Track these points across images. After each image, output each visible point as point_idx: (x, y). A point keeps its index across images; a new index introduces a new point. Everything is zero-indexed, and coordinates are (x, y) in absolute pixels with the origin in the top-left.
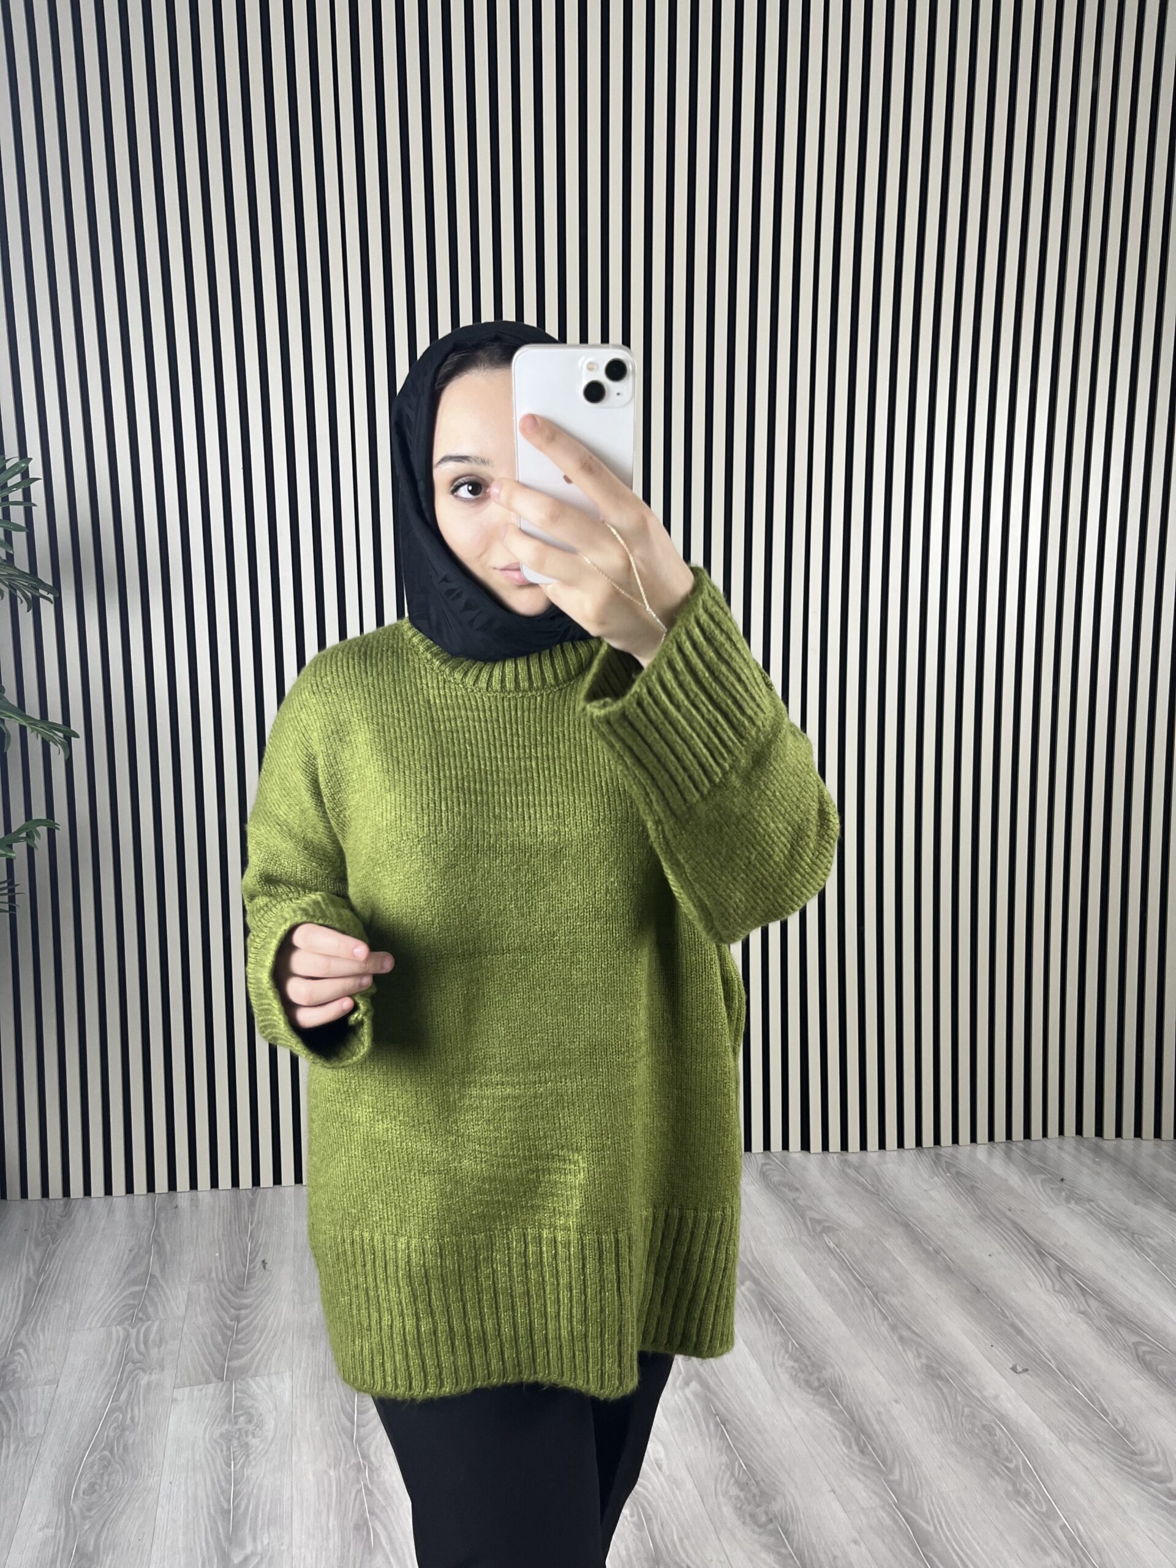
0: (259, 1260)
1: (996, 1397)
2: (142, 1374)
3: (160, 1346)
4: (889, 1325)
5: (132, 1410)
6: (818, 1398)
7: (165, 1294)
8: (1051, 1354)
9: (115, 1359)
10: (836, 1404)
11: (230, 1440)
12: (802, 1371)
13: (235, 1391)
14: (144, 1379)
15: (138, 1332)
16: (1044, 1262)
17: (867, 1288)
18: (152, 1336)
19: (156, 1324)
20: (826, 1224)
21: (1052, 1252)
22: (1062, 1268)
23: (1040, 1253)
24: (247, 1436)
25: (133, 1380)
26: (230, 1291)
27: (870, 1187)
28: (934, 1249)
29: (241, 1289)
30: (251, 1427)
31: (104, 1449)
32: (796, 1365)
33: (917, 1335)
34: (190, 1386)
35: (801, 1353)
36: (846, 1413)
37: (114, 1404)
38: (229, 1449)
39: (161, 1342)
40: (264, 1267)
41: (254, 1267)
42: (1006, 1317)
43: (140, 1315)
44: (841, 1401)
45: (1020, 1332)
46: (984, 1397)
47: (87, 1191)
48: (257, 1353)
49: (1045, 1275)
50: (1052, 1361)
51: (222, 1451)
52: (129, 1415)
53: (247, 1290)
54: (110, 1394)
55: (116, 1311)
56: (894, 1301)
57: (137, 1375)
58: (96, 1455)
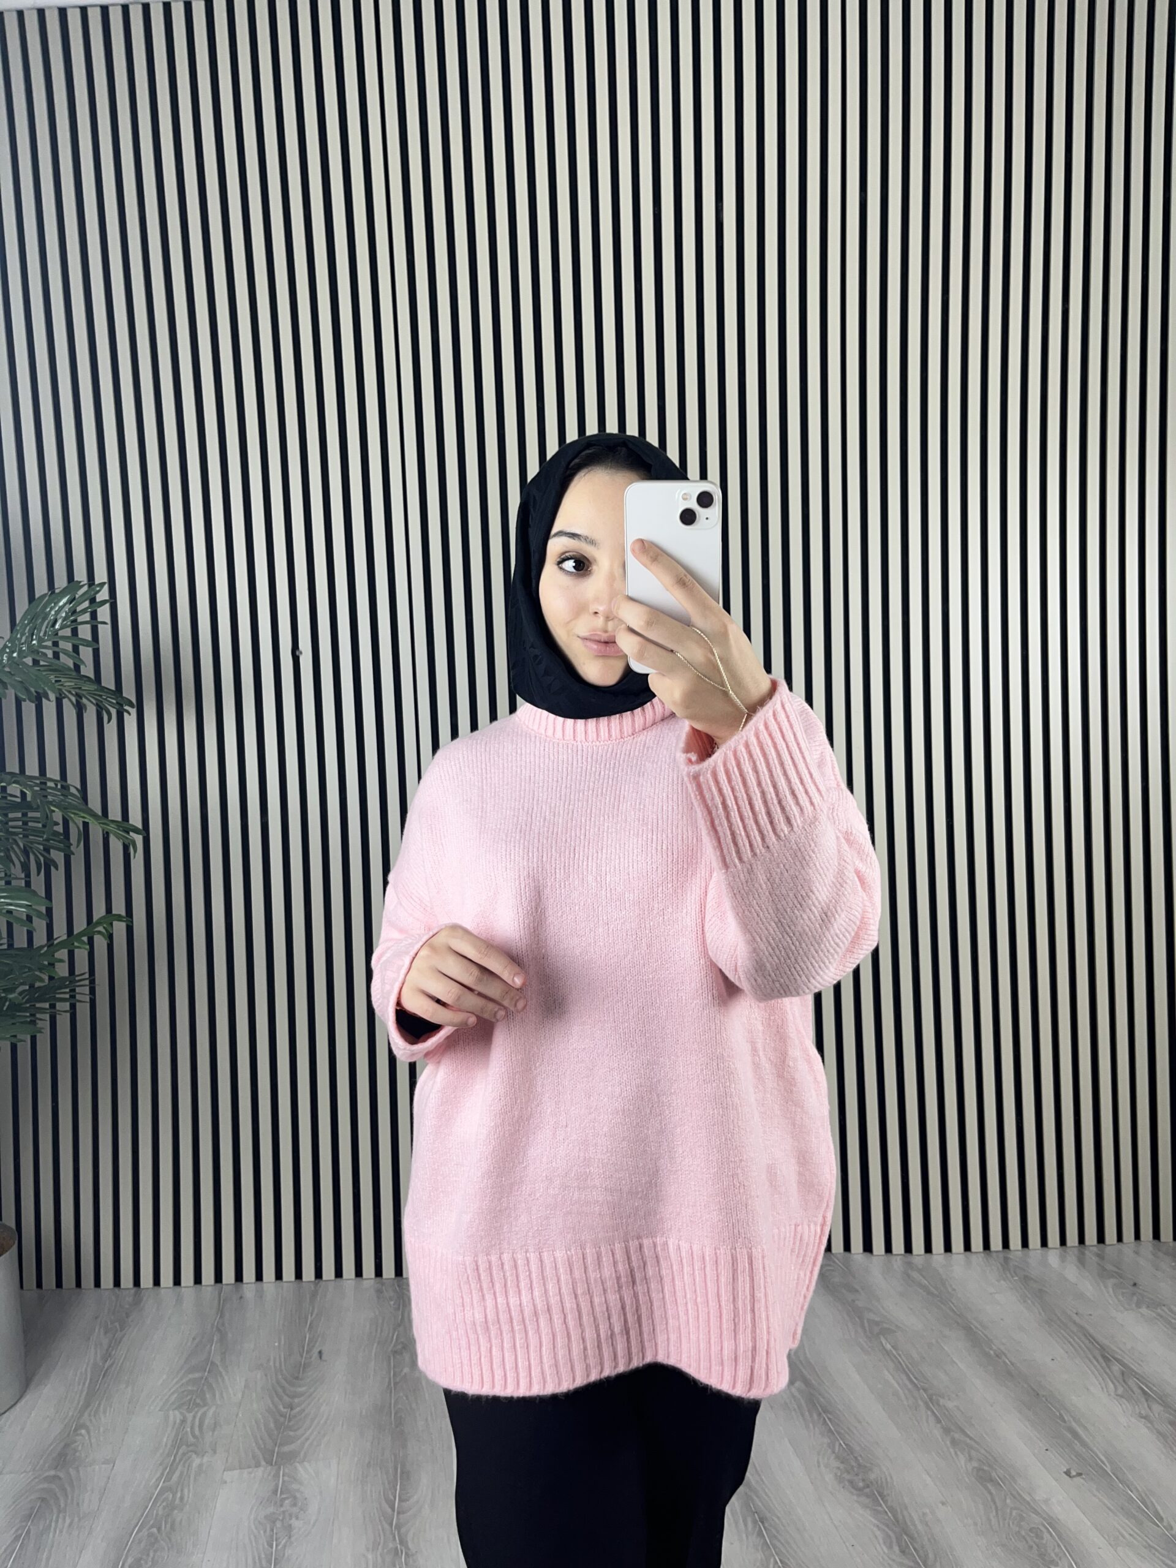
0: (315, 1351)
1: (1046, 1501)
2: (194, 1456)
3: (214, 1431)
4: (943, 1427)
5: (182, 1491)
6: (863, 1499)
7: (223, 1379)
8: (1106, 1458)
9: (170, 1442)
10: (881, 1505)
11: (274, 1522)
12: (849, 1473)
13: (283, 1476)
14: (196, 1461)
15: (194, 1417)
16: (1109, 1367)
17: (921, 1391)
18: (207, 1422)
19: (213, 1409)
20: (885, 1325)
21: (1116, 1356)
22: (1127, 1373)
23: (1104, 1357)
24: (290, 1519)
25: (184, 1464)
26: (285, 1380)
27: (932, 1289)
28: (995, 1353)
29: (297, 1378)
30: (295, 1510)
31: (152, 1526)
32: (842, 1466)
33: (971, 1438)
34: (240, 1468)
35: (848, 1455)
36: (890, 1514)
37: (167, 1484)
38: (272, 1530)
39: (215, 1426)
40: (321, 1357)
41: (311, 1358)
42: (1064, 1421)
43: (198, 1401)
44: (885, 1502)
45: (1075, 1435)
46: (1034, 1500)
47: (157, 1282)
48: (307, 1439)
49: (1108, 1380)
50: (1107, 1464)
51: (265, 1532)
52: (179, 1495)
53: (302, 1379)
54: (162, 1474)
55: (175, 1395)
56: (950, 1405)
57: (189, 1458)
58: (145, 1532)
